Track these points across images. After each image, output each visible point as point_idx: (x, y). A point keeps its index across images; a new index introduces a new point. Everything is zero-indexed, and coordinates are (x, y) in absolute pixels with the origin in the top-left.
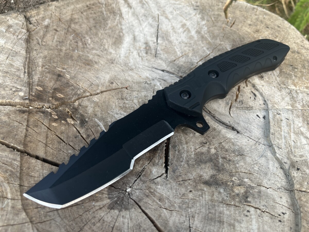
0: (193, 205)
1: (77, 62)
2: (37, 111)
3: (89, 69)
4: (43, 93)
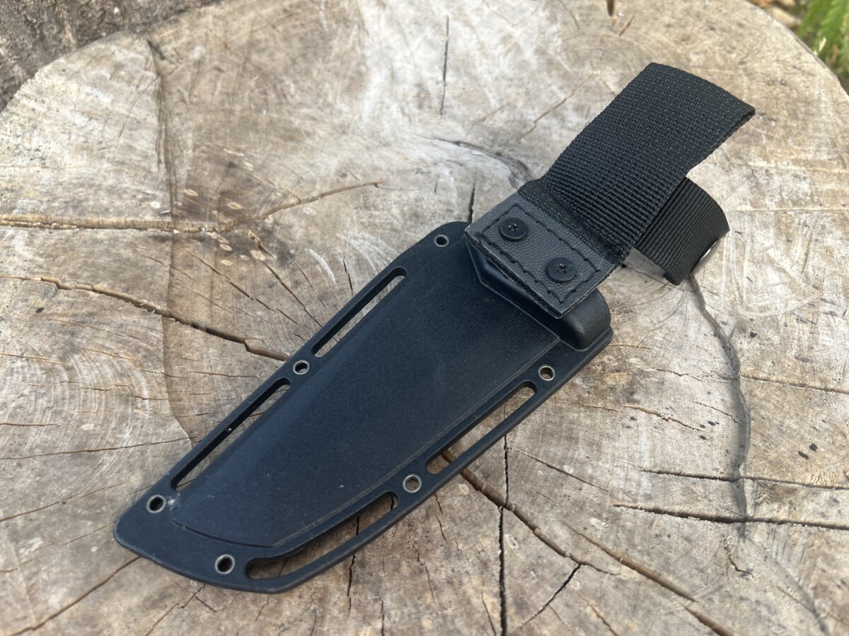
1: (266, 135)
2: (190, 238)
3: (294, 149)
4: (198, 201)
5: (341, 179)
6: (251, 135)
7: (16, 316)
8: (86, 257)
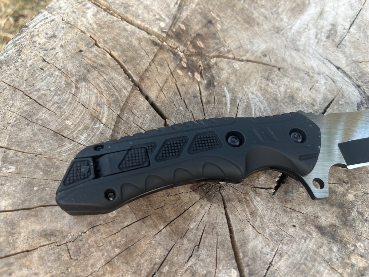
0: (288, 242)
1: (236, 15)
2: (169, 50)
3: (247, 29)
4: (184, 33)
5: (262, 57)
6: (229, 11)
7: (69, 48)
8: (116, 35)
